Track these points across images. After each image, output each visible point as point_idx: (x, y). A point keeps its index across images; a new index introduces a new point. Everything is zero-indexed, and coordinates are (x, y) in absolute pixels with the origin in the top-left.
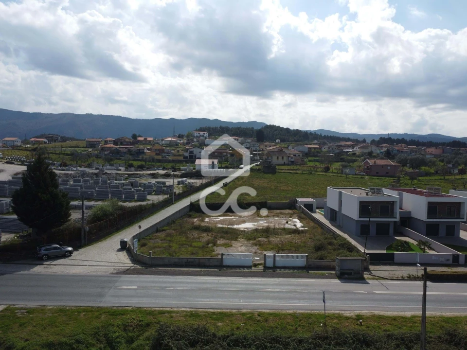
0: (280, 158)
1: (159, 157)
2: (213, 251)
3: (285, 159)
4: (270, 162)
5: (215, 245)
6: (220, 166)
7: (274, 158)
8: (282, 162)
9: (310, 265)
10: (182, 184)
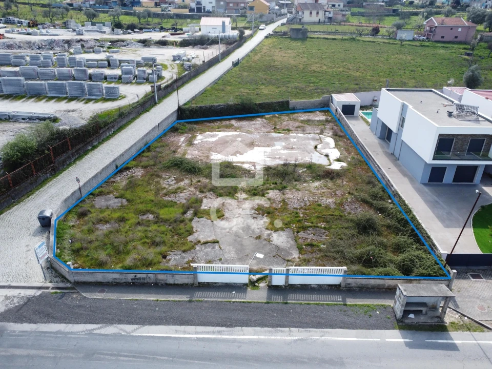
0: (314, 13)
1: (158, 10)
2: (190, 232)
3: (321, 13)
4: (300, 20)
5: (195, 214)
6: (234, 25)
7: (307, 13)
8: (316, 20)
9: (349, 284)
10: (179, 59)
